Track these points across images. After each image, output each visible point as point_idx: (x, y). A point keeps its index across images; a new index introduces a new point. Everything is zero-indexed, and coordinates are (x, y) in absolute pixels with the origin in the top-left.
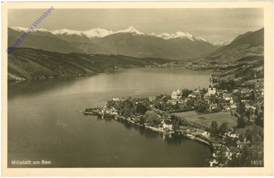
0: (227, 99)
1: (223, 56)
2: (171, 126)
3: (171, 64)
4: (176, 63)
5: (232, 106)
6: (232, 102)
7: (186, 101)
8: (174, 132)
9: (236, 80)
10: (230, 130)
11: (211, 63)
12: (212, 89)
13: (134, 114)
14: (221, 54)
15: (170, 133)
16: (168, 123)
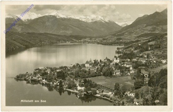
0: (128, 66)
1: (126, 33)
2: (84, 88)
3: (87, 39)
4: (91, 39)
5: (131, 72)
6: (131, 68)
7: (96, 68)
8: (86, 93)
9: (136, 51)
10: (129, 90)
11: (117, 39)
12: (117, 59)
13: (55, 79)
14: (125, 32)
15: (83, 93)
16: (81, 86)
